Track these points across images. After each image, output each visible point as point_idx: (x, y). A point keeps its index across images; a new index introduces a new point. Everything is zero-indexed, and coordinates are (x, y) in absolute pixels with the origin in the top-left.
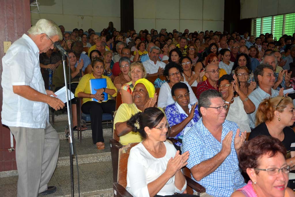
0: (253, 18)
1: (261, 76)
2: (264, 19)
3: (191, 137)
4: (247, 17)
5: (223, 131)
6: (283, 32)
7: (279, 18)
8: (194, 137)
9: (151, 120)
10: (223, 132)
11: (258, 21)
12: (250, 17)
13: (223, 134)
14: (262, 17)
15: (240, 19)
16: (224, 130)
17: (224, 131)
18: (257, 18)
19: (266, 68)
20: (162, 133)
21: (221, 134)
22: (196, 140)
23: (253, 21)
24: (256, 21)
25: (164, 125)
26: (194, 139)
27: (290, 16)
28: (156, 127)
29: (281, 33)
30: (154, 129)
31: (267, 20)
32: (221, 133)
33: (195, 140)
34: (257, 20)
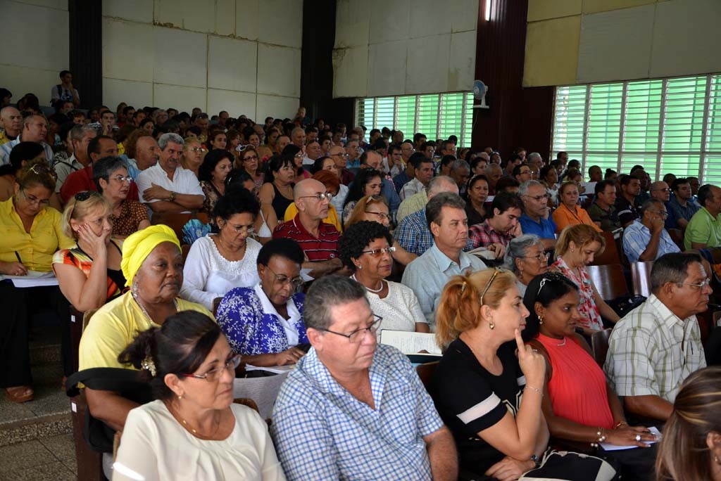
0: (357, 98)
1: (437, 226)
2: (380, 101)
3: (301, 406)
4: (347, 95)
5: (373, 376)
6: (415, 129)
7: (406, 101)
8: (309, 406)
9: (181, 355)
10: (374, 379)
11: (368, 103)
12: (352, 96)
13: (373, 383)
14: (375, 97)
15: (333, 97)
16: (374, 372)
17: (375, 375)
18: (366, 97)
19: (447, 206)
20: (216, 389)
21: (370, 385)
22: (314, 412)
23: (357, 102)
24: (363, 103)
25: (221, 365)
26: (308, 410)
27: (426, 100)
28: (195, 374)
29: (413, 132)
30: (190, 379)
31: (385, 104)
32: (369, 382)
33: (311, 412)
34: (366, 103)
